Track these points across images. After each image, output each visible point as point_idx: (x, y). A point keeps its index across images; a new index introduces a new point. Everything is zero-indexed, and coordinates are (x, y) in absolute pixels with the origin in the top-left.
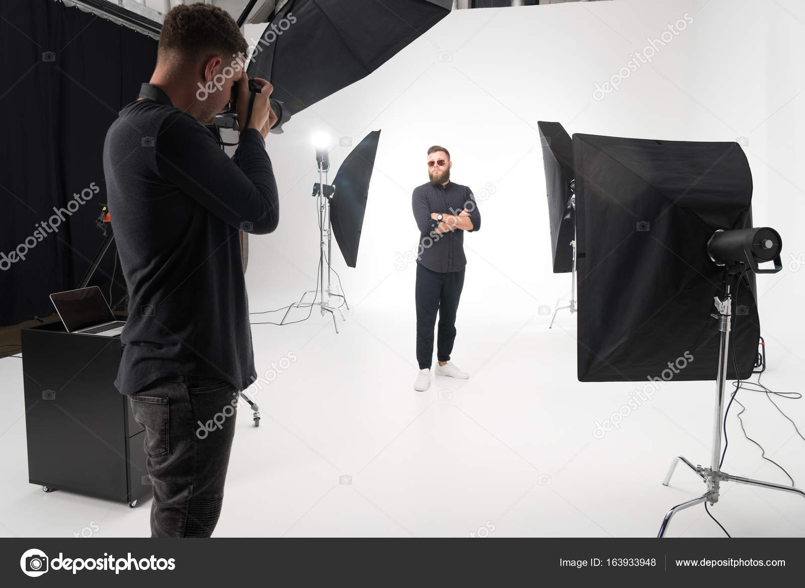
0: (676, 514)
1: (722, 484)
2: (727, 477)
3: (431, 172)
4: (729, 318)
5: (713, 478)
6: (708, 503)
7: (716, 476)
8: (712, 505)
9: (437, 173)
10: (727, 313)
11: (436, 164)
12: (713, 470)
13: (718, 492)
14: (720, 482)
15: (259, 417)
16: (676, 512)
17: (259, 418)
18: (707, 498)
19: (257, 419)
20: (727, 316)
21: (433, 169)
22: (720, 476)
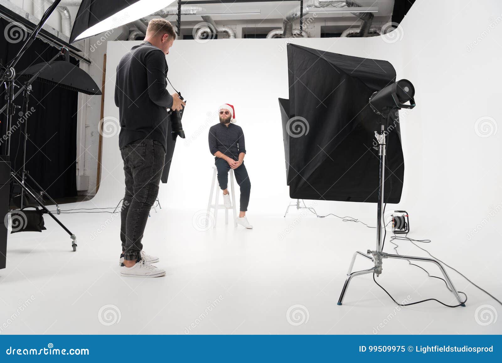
0: (352, 278)
1: (384, 260)
2: (387, 256)
3: (221, 117)
4: (385, 146)
5: (379, 256)
6: (375, 275)
7: (380, 255)
8: (378, 276)
9: (224, 118)
10: (383, 143)
11: (224, 113)
12: (378, 251)
13: (381, 267)
14: (383, 259)
15: (76, 243)
16: (353, 277)
17: (76, 245)
18: (374, 270)
19: (74, 245)
20: (383, 145)
21: (222, 115)
22: (382, 255)
